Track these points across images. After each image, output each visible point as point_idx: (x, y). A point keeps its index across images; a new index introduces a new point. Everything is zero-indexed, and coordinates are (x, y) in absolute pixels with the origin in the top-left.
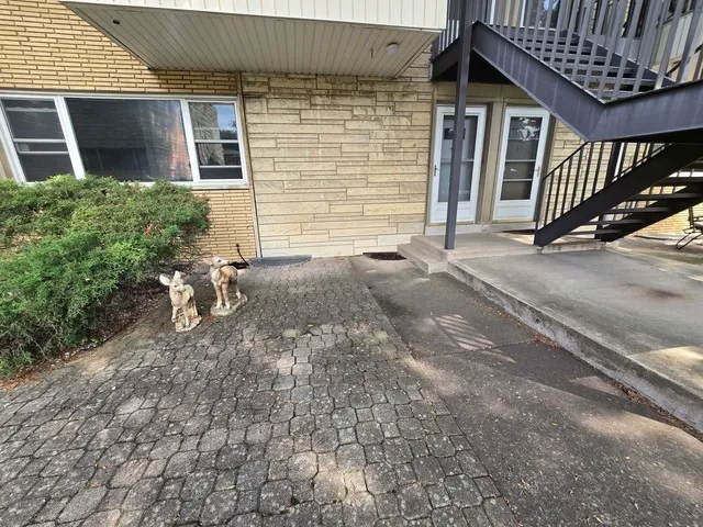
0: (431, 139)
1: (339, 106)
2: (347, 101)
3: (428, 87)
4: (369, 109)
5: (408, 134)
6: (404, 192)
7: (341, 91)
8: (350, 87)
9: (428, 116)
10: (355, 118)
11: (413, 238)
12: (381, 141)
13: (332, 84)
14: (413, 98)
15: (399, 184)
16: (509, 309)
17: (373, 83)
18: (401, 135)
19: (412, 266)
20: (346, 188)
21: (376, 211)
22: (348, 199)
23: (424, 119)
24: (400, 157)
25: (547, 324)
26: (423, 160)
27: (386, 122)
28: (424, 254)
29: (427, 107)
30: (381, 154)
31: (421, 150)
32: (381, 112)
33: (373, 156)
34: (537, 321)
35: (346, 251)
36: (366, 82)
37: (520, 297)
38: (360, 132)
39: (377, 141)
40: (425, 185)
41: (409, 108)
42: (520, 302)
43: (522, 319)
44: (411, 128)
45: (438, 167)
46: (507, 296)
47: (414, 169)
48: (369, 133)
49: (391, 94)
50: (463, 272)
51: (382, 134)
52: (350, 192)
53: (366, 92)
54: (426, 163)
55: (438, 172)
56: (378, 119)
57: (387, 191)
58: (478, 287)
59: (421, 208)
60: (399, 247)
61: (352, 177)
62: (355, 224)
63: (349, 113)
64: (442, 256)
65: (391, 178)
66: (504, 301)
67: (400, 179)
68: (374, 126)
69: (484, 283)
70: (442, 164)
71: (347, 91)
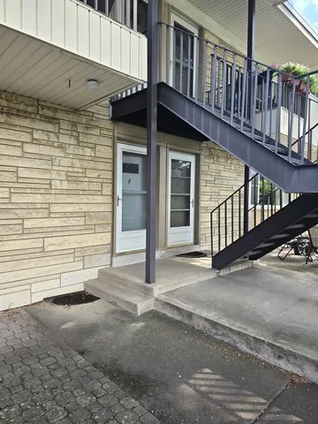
0: (114, 172)
1: (15, 126)
2: (26, 123)
3: (109, 125)
4: (52, 135)
5: (92, 164)
6: (89, 222)
7: (18, 111)
8: (30, 109)
9: (110, 150)
10: (34, 141)
11: (100, 272)
12: (65, 169)
13: (8, 101)
14: (96, 132)
15: (85, 214)
16: (244, 348)
17: (56, 110)
18: (86, 164)
19: (114, 307)
20: (23, 219)
21: (60, 245)
22: (25, 232)
23: (107, 152)
24: (85, 186)
25: (292, 360)
26: (107, 190)
27: (71, 150)
28: (122, 291)
29: (110, 142)
30: (65, 183)
31: (105, 181)
32: (64, 139)
33: (56, 184)
34: (280, 357)
35: (20, 300)
36: (49, 108)
37: (252, 332)
38: (41, 157)
39: (60, 168)
40: (110, 215)
41: (93, 140)
42: (255, 338)
43: (260, 356)
44: (95, 159)
45: (121, 197)
46: (239, 333)
47: (99, 199)
48: (51, 159)
49: (74, 124)
50: (178, 309)
51: (65, 162)
52: (28, 224)
53: (47, 117)
54: (110, 193)
55: (120, 202)
56: (61, 147)
57: (72, 222)
58: (200, 325)
59: (107, 238)
60: (86, 284)
61: (32, 207)
62: (33, 263)
63: (28, 136)
64: (147, 292)
65: (76, 208)
66: (236, 338)
67: (85, 208)
68: (56, 152)
69: (206, 320)
70: (123, 195)
71: (26, 112)
